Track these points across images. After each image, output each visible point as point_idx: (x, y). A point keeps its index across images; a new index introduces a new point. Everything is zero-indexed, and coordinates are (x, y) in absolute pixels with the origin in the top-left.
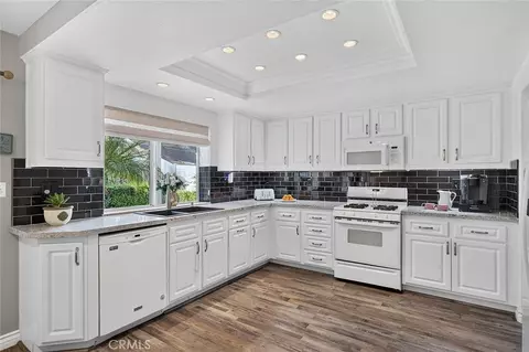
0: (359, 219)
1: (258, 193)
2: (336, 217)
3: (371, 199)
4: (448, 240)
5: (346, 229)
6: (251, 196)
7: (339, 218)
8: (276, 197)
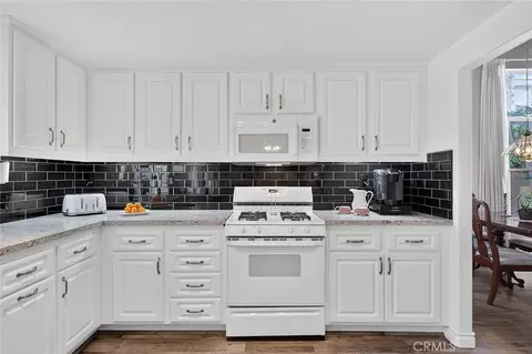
0: (267, 238)
1: (71, 202)
2: (229, 238)
3: (268, 204)
4: (381, 254)
5: (245, 256)
6: (56, 208)
7: (236, 238)
8: (109, 208)
